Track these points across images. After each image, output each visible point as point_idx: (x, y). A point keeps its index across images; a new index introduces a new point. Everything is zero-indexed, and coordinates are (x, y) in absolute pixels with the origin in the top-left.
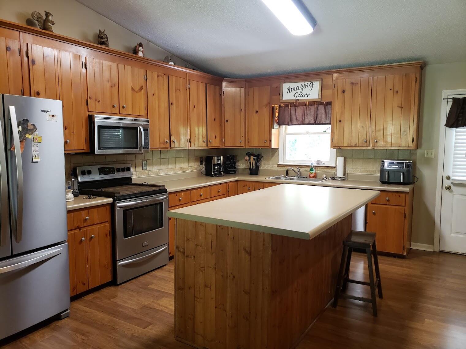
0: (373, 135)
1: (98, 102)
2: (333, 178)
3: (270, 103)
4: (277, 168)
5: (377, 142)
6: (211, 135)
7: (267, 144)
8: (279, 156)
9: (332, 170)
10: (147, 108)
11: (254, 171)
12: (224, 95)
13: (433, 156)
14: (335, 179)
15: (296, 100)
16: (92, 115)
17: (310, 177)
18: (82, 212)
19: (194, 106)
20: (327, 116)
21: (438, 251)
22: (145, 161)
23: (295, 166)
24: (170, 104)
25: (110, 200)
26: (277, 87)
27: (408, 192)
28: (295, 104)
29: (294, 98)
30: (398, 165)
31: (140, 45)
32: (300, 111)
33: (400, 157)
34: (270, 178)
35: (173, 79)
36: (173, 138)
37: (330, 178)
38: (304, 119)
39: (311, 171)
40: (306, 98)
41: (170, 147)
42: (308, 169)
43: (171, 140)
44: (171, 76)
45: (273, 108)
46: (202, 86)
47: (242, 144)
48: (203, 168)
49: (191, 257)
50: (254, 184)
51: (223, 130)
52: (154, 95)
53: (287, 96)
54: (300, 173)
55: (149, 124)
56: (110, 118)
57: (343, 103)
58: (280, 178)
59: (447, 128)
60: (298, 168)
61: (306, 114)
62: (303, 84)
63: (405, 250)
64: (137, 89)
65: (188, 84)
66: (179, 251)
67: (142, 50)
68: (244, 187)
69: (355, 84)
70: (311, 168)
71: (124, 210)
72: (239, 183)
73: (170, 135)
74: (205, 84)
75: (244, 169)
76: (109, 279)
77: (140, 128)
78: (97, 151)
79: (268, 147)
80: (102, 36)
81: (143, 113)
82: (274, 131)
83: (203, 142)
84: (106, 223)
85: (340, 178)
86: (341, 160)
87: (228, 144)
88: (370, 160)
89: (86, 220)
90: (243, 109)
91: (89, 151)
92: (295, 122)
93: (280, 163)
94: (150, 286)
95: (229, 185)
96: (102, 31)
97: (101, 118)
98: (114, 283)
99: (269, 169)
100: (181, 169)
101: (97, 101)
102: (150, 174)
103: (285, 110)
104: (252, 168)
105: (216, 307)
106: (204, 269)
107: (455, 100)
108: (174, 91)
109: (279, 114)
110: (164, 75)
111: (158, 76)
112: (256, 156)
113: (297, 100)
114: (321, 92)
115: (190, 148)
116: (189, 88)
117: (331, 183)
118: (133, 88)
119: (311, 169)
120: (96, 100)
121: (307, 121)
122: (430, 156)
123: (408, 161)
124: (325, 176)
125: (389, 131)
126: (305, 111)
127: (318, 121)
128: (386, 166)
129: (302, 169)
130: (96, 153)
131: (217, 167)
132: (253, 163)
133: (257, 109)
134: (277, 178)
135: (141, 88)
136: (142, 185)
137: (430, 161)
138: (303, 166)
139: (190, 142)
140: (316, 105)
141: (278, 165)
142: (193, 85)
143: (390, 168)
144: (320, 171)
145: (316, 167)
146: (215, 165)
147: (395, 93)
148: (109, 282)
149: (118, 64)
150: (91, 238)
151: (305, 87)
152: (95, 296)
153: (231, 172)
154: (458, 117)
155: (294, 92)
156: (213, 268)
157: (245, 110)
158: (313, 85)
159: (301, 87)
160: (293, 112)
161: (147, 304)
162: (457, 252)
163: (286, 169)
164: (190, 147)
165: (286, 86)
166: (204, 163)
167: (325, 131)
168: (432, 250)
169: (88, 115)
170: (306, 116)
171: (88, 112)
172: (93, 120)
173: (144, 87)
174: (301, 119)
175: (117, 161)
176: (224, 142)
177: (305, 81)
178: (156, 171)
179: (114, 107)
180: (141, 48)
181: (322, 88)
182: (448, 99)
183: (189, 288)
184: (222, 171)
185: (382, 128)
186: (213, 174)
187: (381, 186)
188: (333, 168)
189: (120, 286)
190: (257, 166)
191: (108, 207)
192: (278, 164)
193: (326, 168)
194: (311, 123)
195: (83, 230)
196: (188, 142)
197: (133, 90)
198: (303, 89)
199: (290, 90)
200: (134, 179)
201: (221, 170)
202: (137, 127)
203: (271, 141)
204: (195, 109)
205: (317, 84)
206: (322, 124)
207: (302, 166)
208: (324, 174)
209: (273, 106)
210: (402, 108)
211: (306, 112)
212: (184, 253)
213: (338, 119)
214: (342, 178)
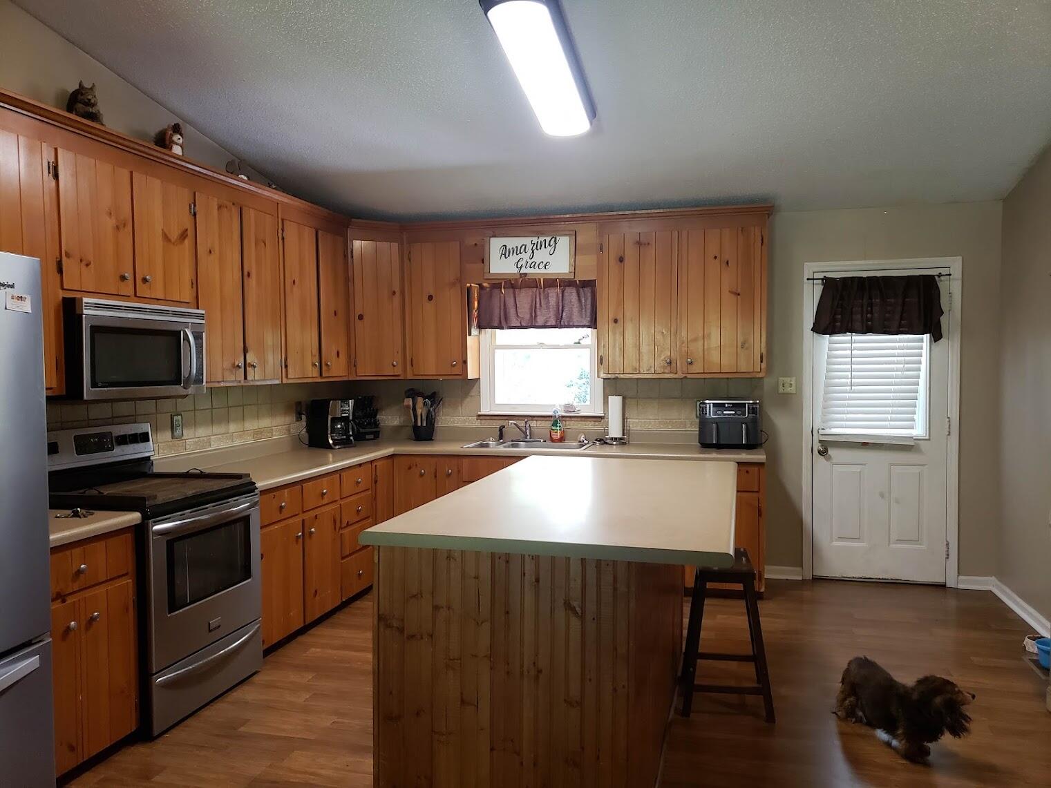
0: (685, 349)
1: (87, 265)
2: (603, 441)
3: (460, 280)
4: (478, 423)
5: (691, 363)
6: (330, 349)
7: (457, 370)
8: (480, 396)
9: (597, 423)
10: (195, 283)
11: (424, 433)
12: (352, 257)
13: (793, 390)
14: (607, 443)
15: (521, 274)
16: (73, 300)
17: (552, 440)
18: (68, 553)
19: (294, 281)
20: (584, 310)
21: (811, 578)
22: (178, 415)
23: (517, 418)
24: (244, 275)
25: (134, 517)
26: (476, 244)
27: (764, 463)
28: (516, 284)
29: (515, 270)
30: (734, 409)
31: (177, 129)
32: (524, 299)
33: (733, 394)
34: (470, 446)
35: (250, 215)
36: (251, 358)
37: (596, 440)
38: (536, 316)
39: (554, 428)
40: (543, 271)
41: (245, 378)
42: (548, 424)
43: (248, 361)
44: (247, 208)
45: (469, 289)
46: (309, 234)
47: (398, 371)
48: (301, 427)
49: (422, 638)
50: (434, 460)
51: (353, 335)
52: (210, 252)
53: (500, 265)
54: (530, 433)
55: (203, 322)
56: (118, 308)
57: (622, 283)
58: (487, 446)
59: (815, 335)
60: (526, 423)
61: (538, 305)
62: (535, 240)
63: (763, 582)
64: (174, 235)
65: (280, 229)
66: (389, 626)
67: (181, 141)
68: (410, 468)
69: (645, 244)
70: (554, 420)
71: (168, 542)
72: (396, 460)
73: (245, 351)
74: (314, 231)
75: (397, 429)
76: (130, 726)
77: (186, 334)
78: (88, 392)
79: (460, 377)
80: (90, 100)
81: (187, 295)
82: (470, 341)
83: (314, 365)
84: (124, 577)
85: (616, 439)
86: (615, 402)
87: (366, 371)
88: (671, 401)
89: (79, 572)
90: (397, 290)
91: (64, 393)
92: (514, 322)
93: (485, 410)
94: (242, 729)
95: (378, 467)
96: (87, 85)
97: (98, 306)
98: (144, 733)
99: (459, 424)
100: (257, 433)
101: (83, 262)
102: (188, 447)
103: (491, 296)
104: (419, 424)
105: (492, 749)
106: (459, 661)
107: (829, 283)
108: (253, 244)
109: (479, 303)
110: (234, 204)
111: (219, 207)
112: (429, 397)
113: (523, 274)
114: (573, 260)
115: (284, 382)
116: (283, 239)
117: (598, 450)
118: (165, 235)
119: (555, 424)
120: (81, 261)
121: (540, 321)
122: (788, 390)
123: (751, 402)
124: (583, 436)
125: (714, 341)
126: (536, 297)
127: (565, 321)
128: (711, 413)
129: (533, 424)
130: (85, 397)
131: (339, 426)
132: (423, 415)
133: (432, 293)
134: (482, 446)
135: (183, 235)
136: (187, 476)
137: (790, 402)
138: (534, 416)
139: (286, 366)
140: (560, 286)
141: (480, 416)
142: (291, 232)
143: (719, 415)
144: (573, 426)
145: (564, 419)
146: (335, 420)
147: (724, 265)
148: (132, 733)
149: (131, 172)
150: (92, 619)
151: (539, 247)
152: (103, 776)
153: (367, 437)
154: (835, 314)
155: (514, 258)
156: (486, 656)
157: (403, 292)
158: (556, 243)
159: (529, 247)
160: (510, 302)
161: (258, 773)
162: (844, 575)
163: (499, 423)
164: (287, 377)
165: (496, 244)
166: (304, 417)
167: (578, 341)
168: (800, 578)
169: (61, 298)
170: (538, 310)
171: (61, 291)
172: (78, 312)
173: (190, 233)
174: (527, 316)
175: (115, 417)
176: (355, 366)
177: (538, 234)
178: (201, 439)
179: (123, 278)
180: (180, 137)
181: (576, 250)
182: (814, 279)
183: (418, 714)
184: (351, 436)
185: (701, 334)
186: (331, 442)
187: (700, 453)
188: (599, 419)
189: (160, 740)
190: (431, 420)
191: (129, 536)
192: (480, 413)
193: (583, 419)
194: (549, 324)
195: (70, 600)
196: (281, 366)
197: (166, 237)
198: (535, 251)
199: (506, 252)
200: (157, 461)
201: (349, 432)
202: (179, 329)
203: (465, 362)
204: (295, 289)
205: (564, 242)
206: (573, 326)
207: (532, 417)
208: (580, 433)
209: (468, 285)
210: (739, 295)
211: (538, 300)
212: (401, 630)
213: (611, 317)
214: (620, 439)
